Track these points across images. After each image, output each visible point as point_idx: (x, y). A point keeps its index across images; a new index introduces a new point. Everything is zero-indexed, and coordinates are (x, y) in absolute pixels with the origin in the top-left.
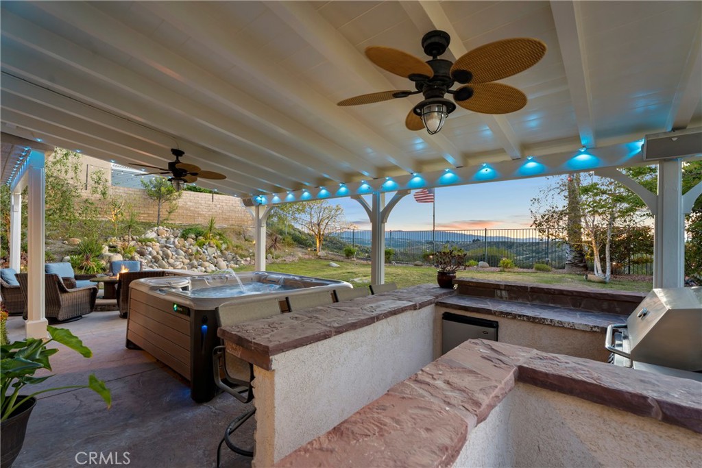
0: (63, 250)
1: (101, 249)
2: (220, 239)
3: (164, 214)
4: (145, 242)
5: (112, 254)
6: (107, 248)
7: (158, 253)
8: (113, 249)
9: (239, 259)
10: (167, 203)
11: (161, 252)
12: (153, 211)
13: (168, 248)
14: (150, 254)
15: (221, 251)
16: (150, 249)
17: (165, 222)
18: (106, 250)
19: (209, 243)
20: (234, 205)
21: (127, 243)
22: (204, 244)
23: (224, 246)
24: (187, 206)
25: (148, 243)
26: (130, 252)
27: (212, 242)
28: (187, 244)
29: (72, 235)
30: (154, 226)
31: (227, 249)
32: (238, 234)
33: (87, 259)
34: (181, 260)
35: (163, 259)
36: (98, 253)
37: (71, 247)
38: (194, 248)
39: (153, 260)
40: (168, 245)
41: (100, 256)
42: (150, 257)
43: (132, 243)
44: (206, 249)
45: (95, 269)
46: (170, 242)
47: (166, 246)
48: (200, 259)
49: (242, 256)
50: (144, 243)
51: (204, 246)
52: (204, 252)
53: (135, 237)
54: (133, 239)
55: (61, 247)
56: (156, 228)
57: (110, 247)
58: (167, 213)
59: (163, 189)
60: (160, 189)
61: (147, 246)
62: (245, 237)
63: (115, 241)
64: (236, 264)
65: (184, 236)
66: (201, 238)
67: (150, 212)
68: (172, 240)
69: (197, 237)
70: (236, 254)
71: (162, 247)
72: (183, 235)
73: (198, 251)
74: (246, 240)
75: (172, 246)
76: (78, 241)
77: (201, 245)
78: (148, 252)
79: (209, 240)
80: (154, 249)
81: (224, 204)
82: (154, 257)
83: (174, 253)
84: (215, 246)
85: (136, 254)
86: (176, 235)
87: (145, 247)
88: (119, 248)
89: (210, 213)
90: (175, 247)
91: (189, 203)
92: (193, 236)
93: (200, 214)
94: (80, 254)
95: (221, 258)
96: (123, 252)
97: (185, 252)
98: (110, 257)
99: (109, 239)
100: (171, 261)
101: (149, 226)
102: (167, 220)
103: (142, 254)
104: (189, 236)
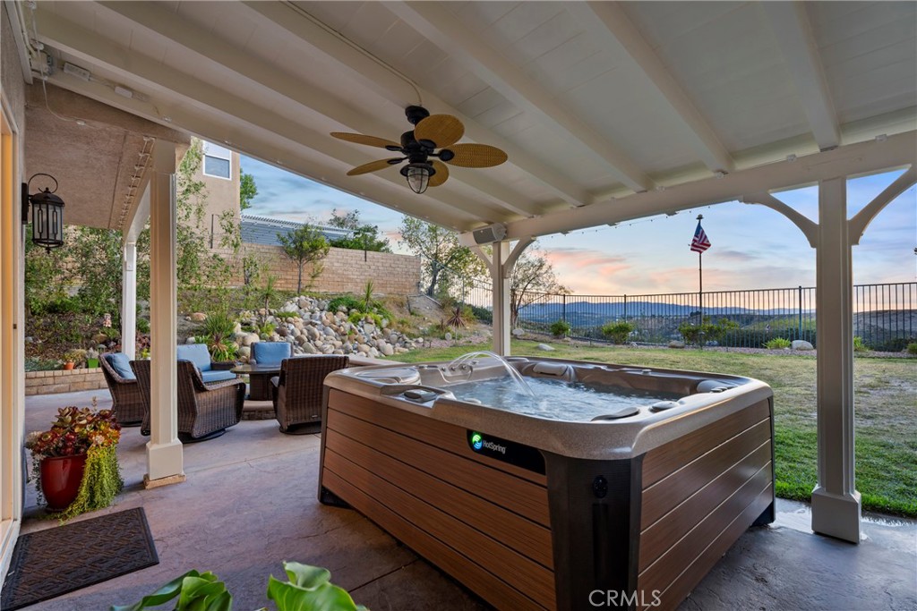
0: (186, 328)
1: (232, 327)
2: (379, 312)
3: (306, 279)
4: (285, 317)
5: (245, 334)
6: (239, 326)
7: (302, 333)
8: (246, 327)
9: (407, 340)
10: (310, 264)
11: (305, 331)
12: (292, 275)
13: (314, 325)
14: (293, 333)
15: (382, 329)
16: (292, 327)
17: (307, 290)
18: (238, 329)
19: (366, 319)
20: (393, 265)
21: (263, 319)
22: (360, 320)
23: (385, 323)
24: (334, 268)
25: (290, 319)
26: (268, 330)
27: (369, 317)
28: (337, 319)
29: (196, 309)
30: (295, 296)
31: (390, 326)
32: (400, 305)
33: (217, 340)
34: (331, 342)
35: (309, 341)
36: (229, 333)
37: (196, 325)
38: (347, 326)
39: (297, 342)
40: (314, 321)
41: (232, 337)
42: (293, 338)
43: (270, 318)
44: (362, 327)
45: (227, 353)
46: (316, 317)
47: (311, 323)
48: (356, 340)
49: (411, 336)
50: (284, 319)
51: (360, 323)
52: (360, 331)
53: (272, 311)
54: (271, 314)
55: (183, 325)
56: (297, 299)
57: (242, 324)
58: (310, 278)
59: (305, 244)
60: (301, 246)
61: (288, 322)
62: (409, 310)
63: (248, 315)
64: (405, 347)
65: (333, 309)
66: (354, 310)
67: (288, 277)
68: (318, 314)
69: (349, 310)
70: (402, 333)
71: (306, 324)
72: (332, 307)
73: (351, 329)
74: (412, 314)
75: (319, 322)
76: (203, 316)
77: (356, 321)
78: (290, 331)
79: (366, 314)
80: (297, 327)
81: (380, 264)
82: (297, 338)
83: (322, 333)
84: (373, 321)
85: (275, 333)
86: (322, 308)
87: (286, 324)
88: (254, 326)
89: (362, 277)
90: (323, 323)
91: (336, 264)
92: (344, 308)
93: (349, 279)
94: (207, 334)
95: (383, 338)
96: (259, 330)
97: (336, 331)
98: (244, 338)
99: (241, 313)
100: (319, 343)
101: (288, 295)
102: (310, 286)
103: (282, 334)
104: (340, 308)
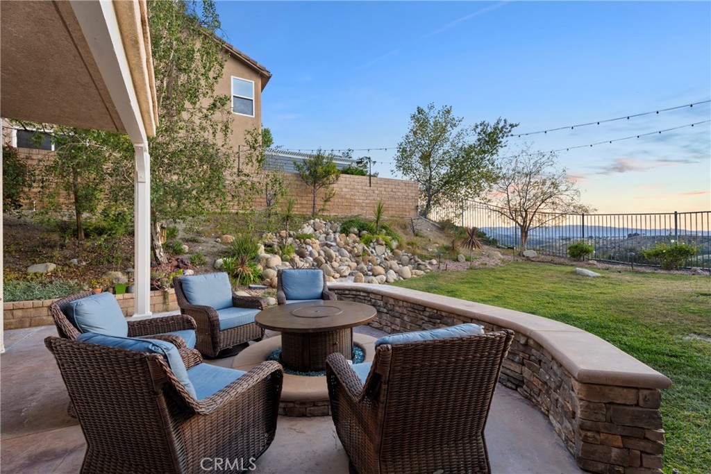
0: (215, 250)
1: (257, 248)
2: (388, 234)
3: (319, 203)
4: (303, 238)
5: (268, 256)
6: (263, 247)
7: (319, 254)
8: (269, 248)
9: (420, 261)
10: (322, 189)
11: (322, 253)
12: (306, 200)
13: (330, 246)
14: (311, 254)
15: (392, 250)
16: (310, 248)
17: (320, 214)
18: (262, 251)
19: (377, 241)
20: (394, 190)
21: (284, 240)
22: (371, 242)
23: (394, 244)
24: (343, 193)
25: (308, 240)
26: (289, 252)
27: (380, 238)
28: (350, 240)
29: (225, 232)
30: (310, 219)
31: (399, 247)
32: (404, 227)
33: (243, 263)
34: (346, 263)
35: (326, 263)
36: (253, 255)
37: (225, 247)
38: (360, 247)
39: (315, 264)
40: (329, 243)
41: (256, 259)
42: (311, 259)
43: (290, 240)
44: (374, 248)
45: (252, 276)
46: (330, 239)
47: (327, 245)
48: (369, 261)
49: (423, 258)
50: (302, 241)
51: (372, 244)
52: (372, 252)
53: (292, 233)
54: (290, 236)
55: (214, 247)
56: (312, 221)
57: (265, 245)
58: (322, 203)
59: (320, 169)
60: (315, 171)
61: (306, 244)
62: (414, 231)
63: (270, 237)
64: (418, 269)
65: (345, 231)
66: (365, 232)
67: (304, 202)
68: (332, 235)
69: (360, 231)
70: (413, 254)
71: (322, 245)
72: (344, 229)
73: (364, 250)
74: (417, 235)
75: (334, 244)
76: (231, 238)
77: (368, 242)
78: (308, 253)
79: (376, 236)
80: (314, 248)
81: (383, 189)
82: (316, 260)
83: (337, 254)
84: (384, 243)
85: (295, 255)
86: (334, 230)
87: (304, 245)
88: (276, 247)
89: (367, 201)
90: (338, 245)
91: (344, 190)
92: (356, 230)
93: (357, 203)
94: (234, 255)
95: (394, 260)
96: (281, 252)
97: (350, 252)
98: (267, 259)
99: (264, 235)
100: (335, 264)
101: (306, 219)
102: (323, 210)
103: (302, 255)
104: (352, 230)
